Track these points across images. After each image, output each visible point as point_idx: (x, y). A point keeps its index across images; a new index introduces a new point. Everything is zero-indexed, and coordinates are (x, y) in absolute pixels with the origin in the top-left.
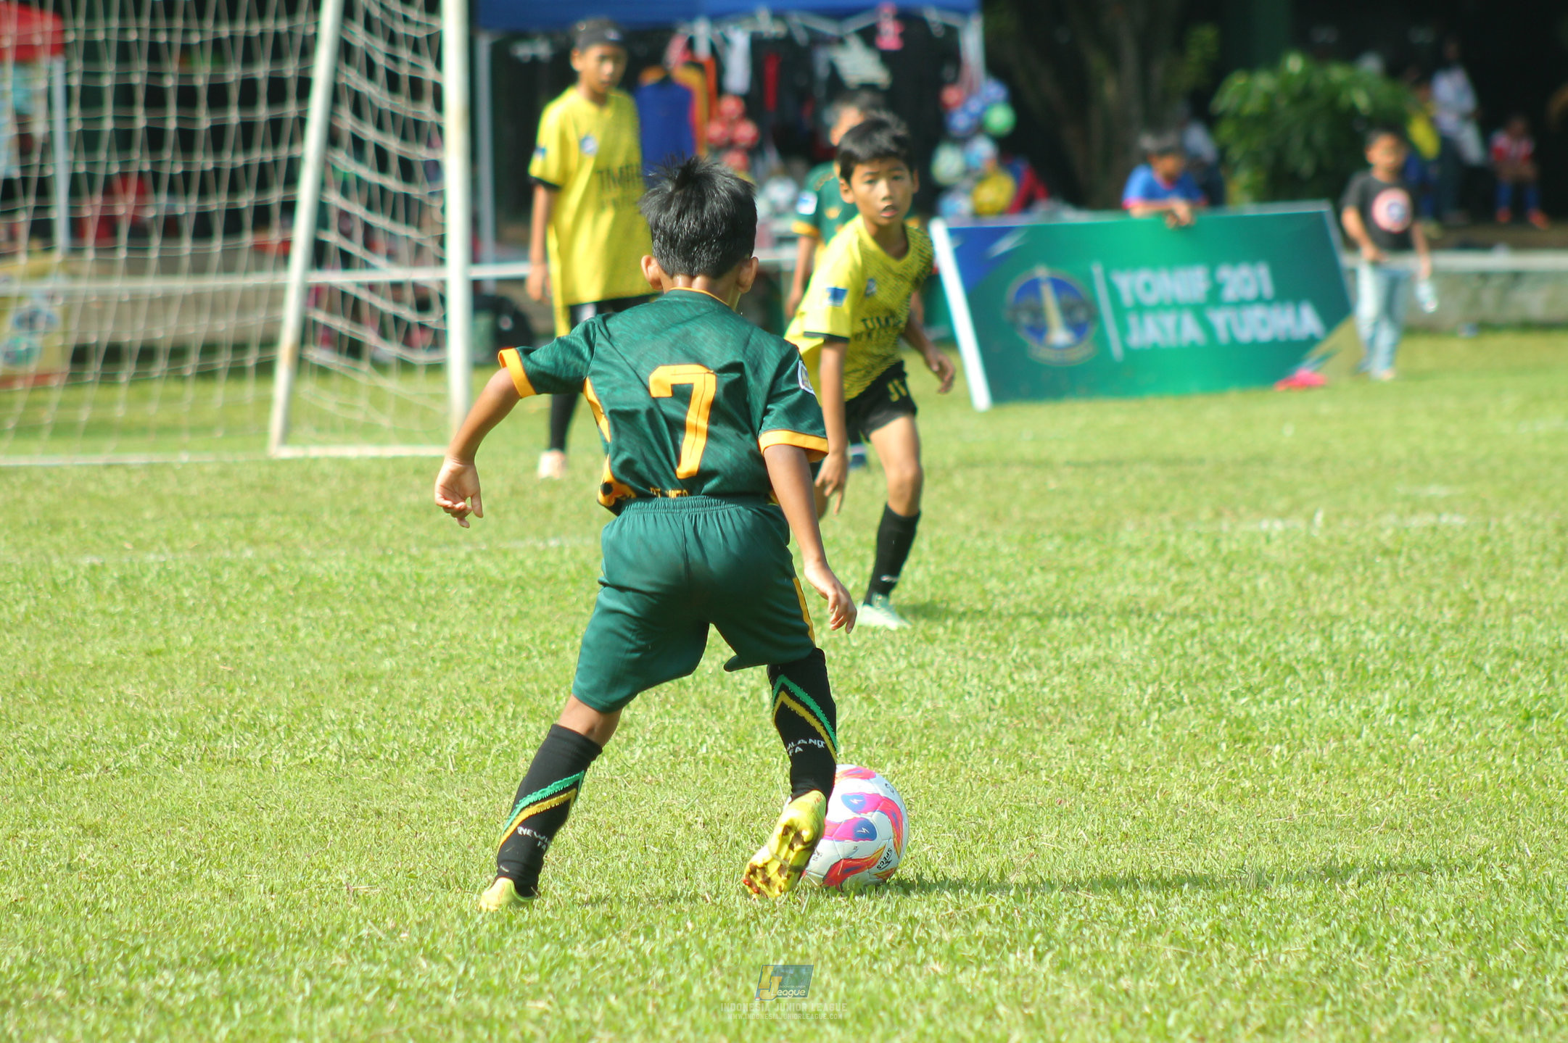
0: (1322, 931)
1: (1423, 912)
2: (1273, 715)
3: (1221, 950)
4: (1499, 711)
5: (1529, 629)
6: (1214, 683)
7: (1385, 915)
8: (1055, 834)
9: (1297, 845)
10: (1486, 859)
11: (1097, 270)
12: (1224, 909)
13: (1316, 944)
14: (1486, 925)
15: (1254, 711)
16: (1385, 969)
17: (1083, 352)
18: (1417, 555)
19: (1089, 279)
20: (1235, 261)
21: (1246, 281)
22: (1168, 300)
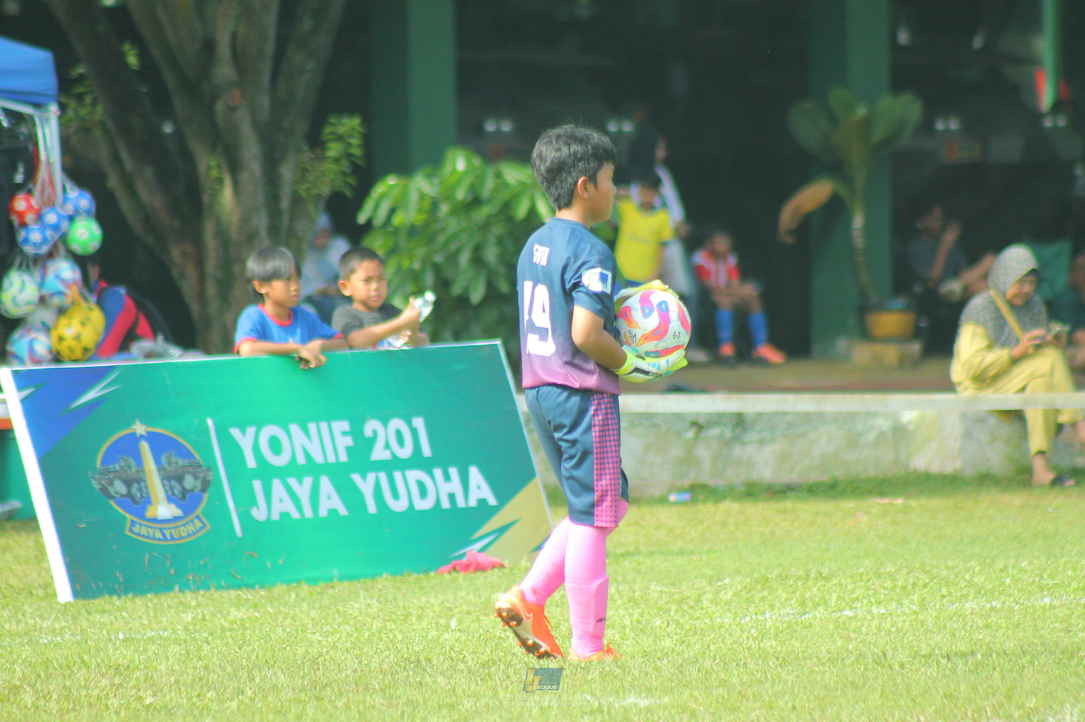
11: (211, 424)
17: (191, 529)
19: (203, 434)
21: (399, 435)
22: (301, 460)
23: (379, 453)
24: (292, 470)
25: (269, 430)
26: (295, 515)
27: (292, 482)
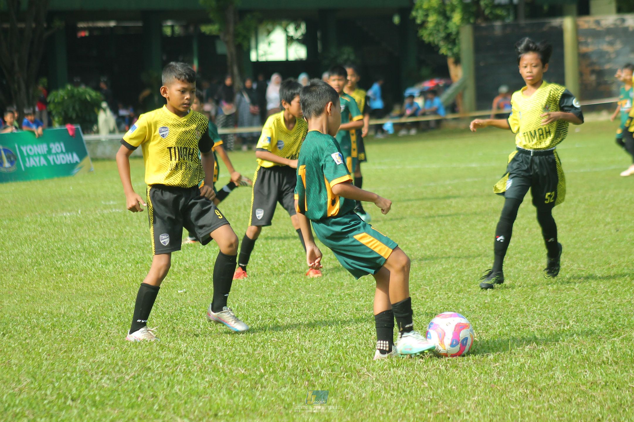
0: (82, 324)
1: (109, 317)
2: (68, 266)
3: (54, 331)
4: (129, 262)
5: (137, 239)
6: (51, 258)
7: (99, 318)
8: (8, 301)
9: (75, 301)
10: (126, 302)
11: (16, 146)
12: (55, 319)
13: (80, 327)
14: (127, 320)
15: (62, 265)
16: (99, 334)
17: (13, 169)
18: (106, 220)
19: (15, 148)
20: (54, 142)
21: (58, 147)
22: (36, 153)
23: (53, 151)
24: (35, 155)
25: (29, 147)
26: (35, 165)
27: (35, 158)
